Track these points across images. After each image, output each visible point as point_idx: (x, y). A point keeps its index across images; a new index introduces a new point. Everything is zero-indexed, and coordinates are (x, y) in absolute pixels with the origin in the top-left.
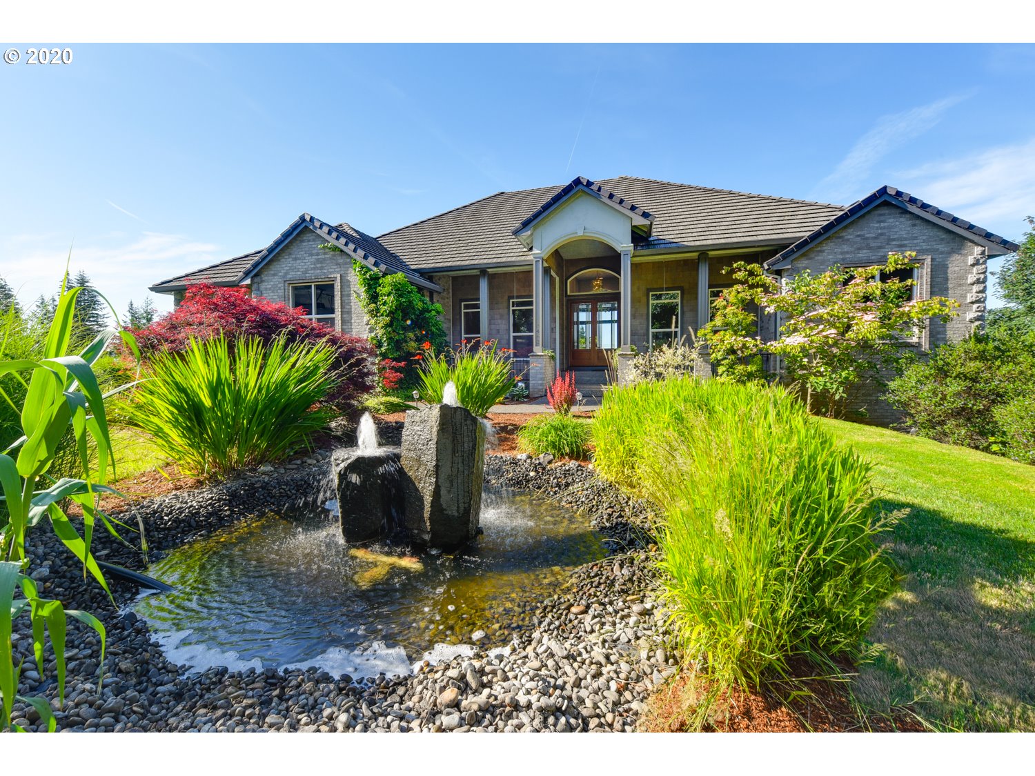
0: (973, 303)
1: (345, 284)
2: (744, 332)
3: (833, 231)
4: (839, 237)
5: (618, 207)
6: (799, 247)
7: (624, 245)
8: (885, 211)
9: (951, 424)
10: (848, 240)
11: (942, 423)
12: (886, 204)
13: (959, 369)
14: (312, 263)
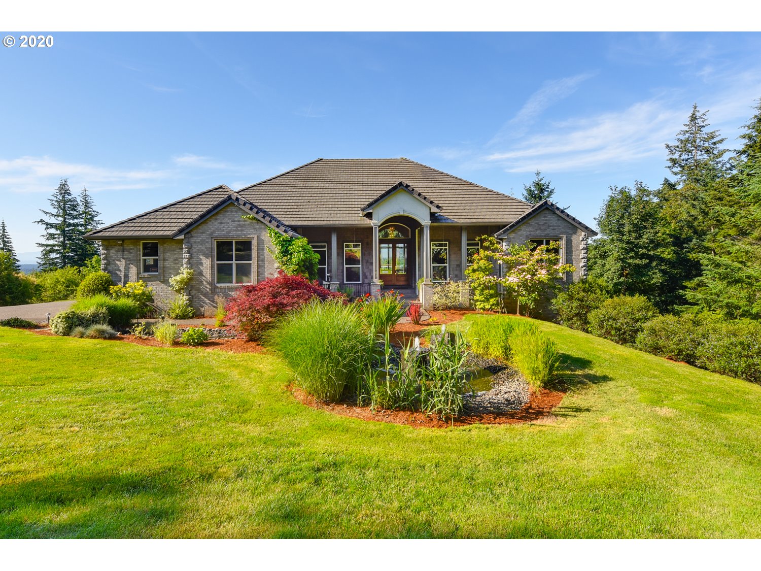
0: (582, 258)
1: (260, 242)
2: (488, 273)
3: (525, 220)
4: (528, 223)
5: (423, 201)
6: (511, 227)
7: (425, 221)
8: (547, 212)
9: (575, 319)
10: (532, 225)
11: (572, 319)
12: (547, 209)
13: (577, 296)
14: (234, 227)
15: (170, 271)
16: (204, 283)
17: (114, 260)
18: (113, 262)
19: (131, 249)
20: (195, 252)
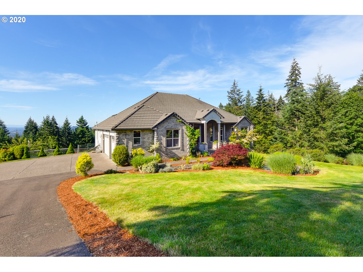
1: (182, 130)
7: (219, 122)
14: (174, 125)
15: (146, 143)
16: (163, 147)
17: (121, 139)
18: (121, 140)
19: (130, 134)
20: (160, 135)
